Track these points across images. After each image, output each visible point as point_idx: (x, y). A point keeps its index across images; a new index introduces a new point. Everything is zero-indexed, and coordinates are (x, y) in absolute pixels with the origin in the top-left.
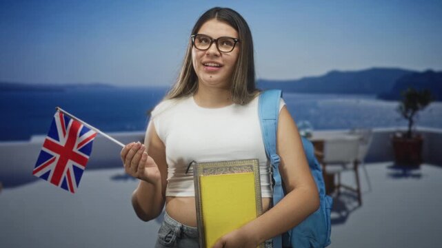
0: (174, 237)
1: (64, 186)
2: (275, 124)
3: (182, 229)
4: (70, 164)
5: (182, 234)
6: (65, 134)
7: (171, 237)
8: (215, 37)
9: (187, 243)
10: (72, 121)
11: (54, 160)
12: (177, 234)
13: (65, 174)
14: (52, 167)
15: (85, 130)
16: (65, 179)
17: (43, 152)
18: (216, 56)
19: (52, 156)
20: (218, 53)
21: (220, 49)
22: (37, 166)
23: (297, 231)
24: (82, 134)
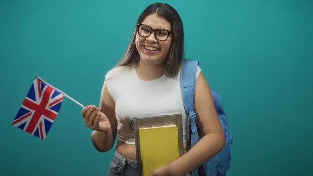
0: (121, 168)
1: (36, 134)
2: (193, 89)
3: (127, 162)
4: (42, 118)
5: (127, 166)
6: (40, 96)
7: (119, 168)
8: (154, 28)
9: (130, 172)
10: (46, 86)
11: (30, 115)
12: (123, 166)
13: (38, 125)
14: (28, 120)
15: (56, 94)
16: (37, 128)
17: (22, 109)
18: (154, 42)
19: (28, 112)
20: (156, 40)
21: (157, 38)
22: (16, 118)
23: (209, 163)
24: (53, 97)
